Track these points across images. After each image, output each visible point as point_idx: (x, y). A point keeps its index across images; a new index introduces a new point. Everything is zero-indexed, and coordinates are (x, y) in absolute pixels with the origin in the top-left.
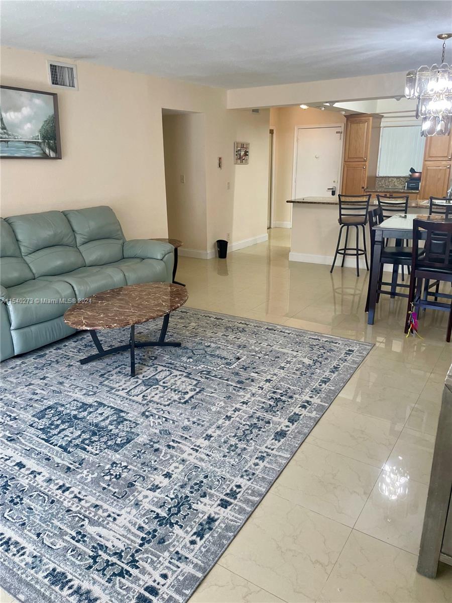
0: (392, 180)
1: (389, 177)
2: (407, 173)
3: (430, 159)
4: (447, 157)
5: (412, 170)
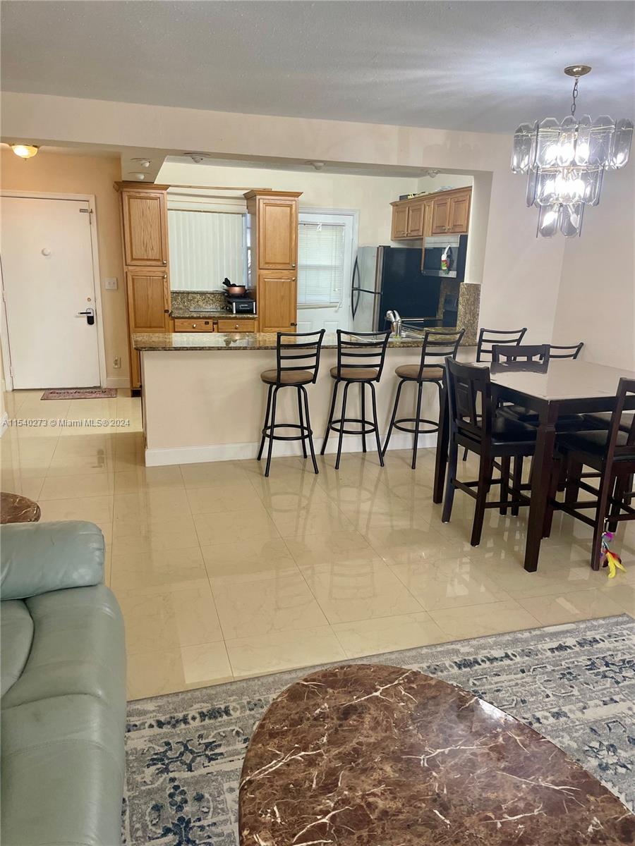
0: (194, 298)
1: (188, 293)
2: (219, 286)
3: (266, 266)
4: (289, 264)
5: (227, 282)
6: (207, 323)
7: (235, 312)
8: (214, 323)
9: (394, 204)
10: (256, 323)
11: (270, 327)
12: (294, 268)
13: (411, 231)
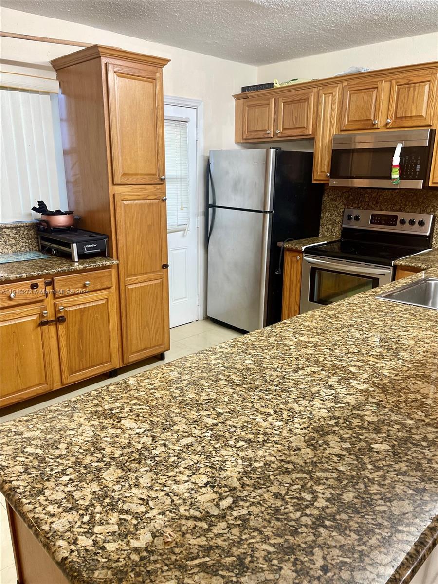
6: (34, 286)
7: (76, 259)
8: (47, 284)
9: (237, 97)
10: (114, 271)
11: (135, 275)
12: (162, 181)
13: (284, 129)
